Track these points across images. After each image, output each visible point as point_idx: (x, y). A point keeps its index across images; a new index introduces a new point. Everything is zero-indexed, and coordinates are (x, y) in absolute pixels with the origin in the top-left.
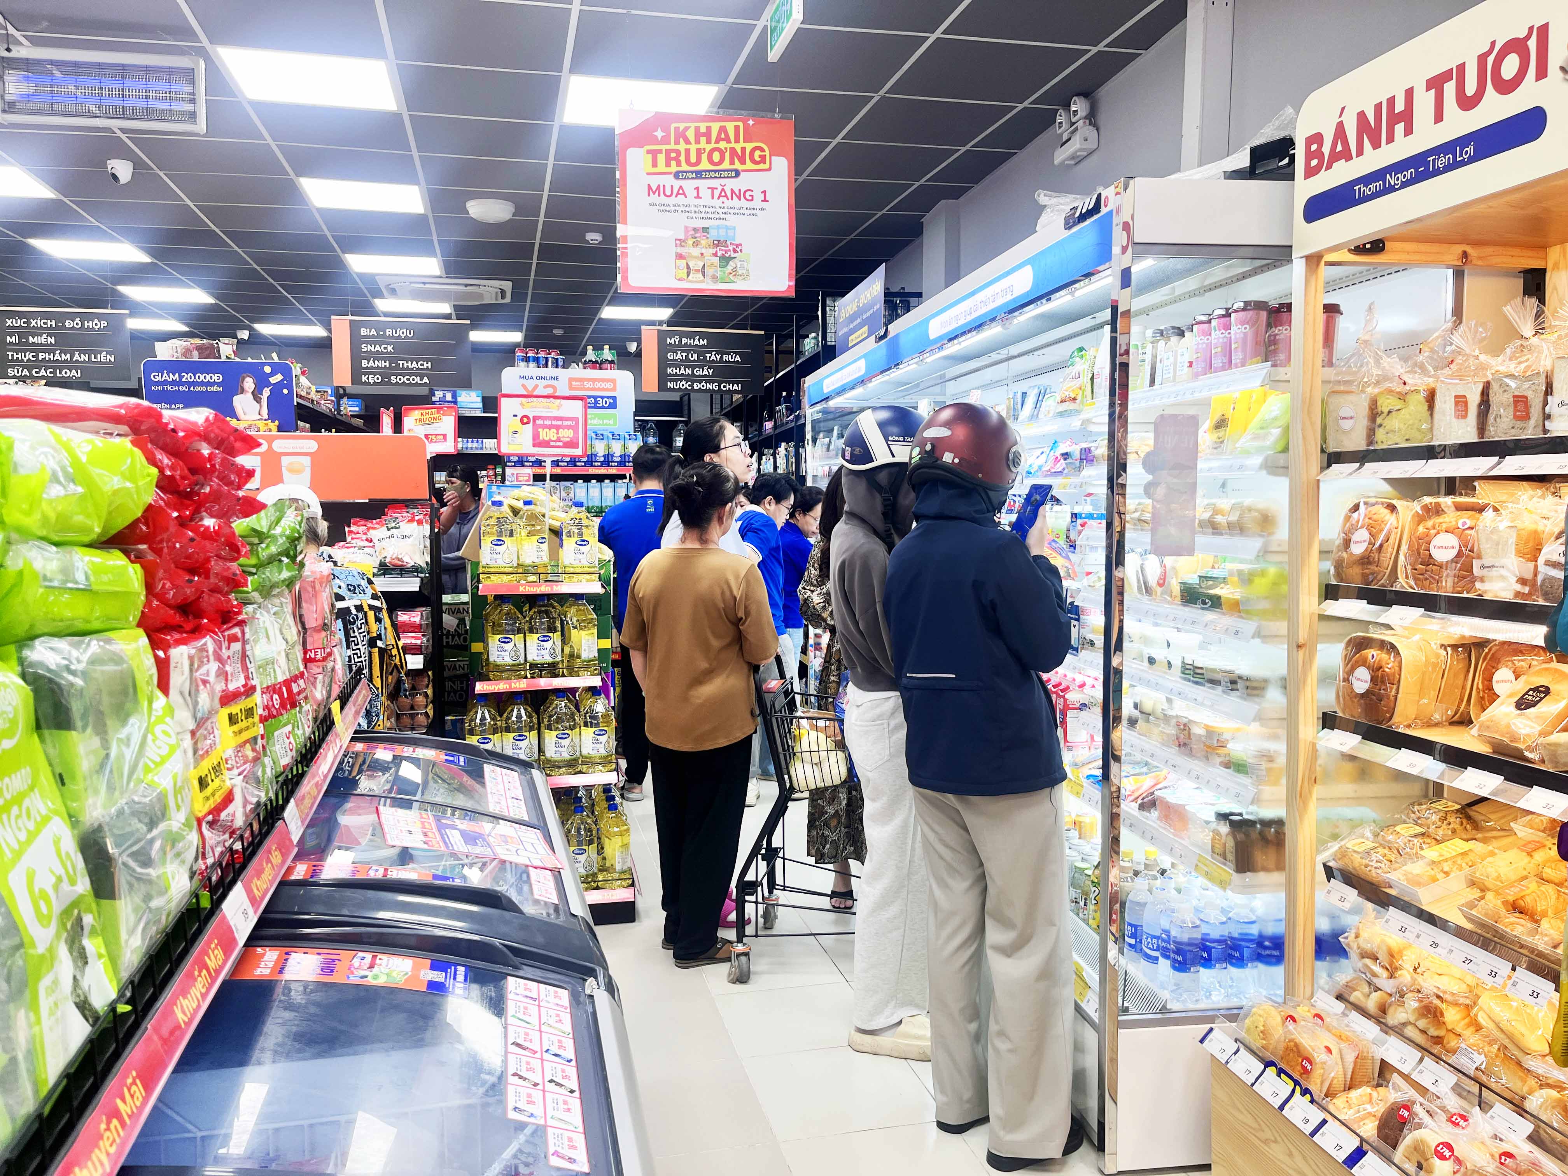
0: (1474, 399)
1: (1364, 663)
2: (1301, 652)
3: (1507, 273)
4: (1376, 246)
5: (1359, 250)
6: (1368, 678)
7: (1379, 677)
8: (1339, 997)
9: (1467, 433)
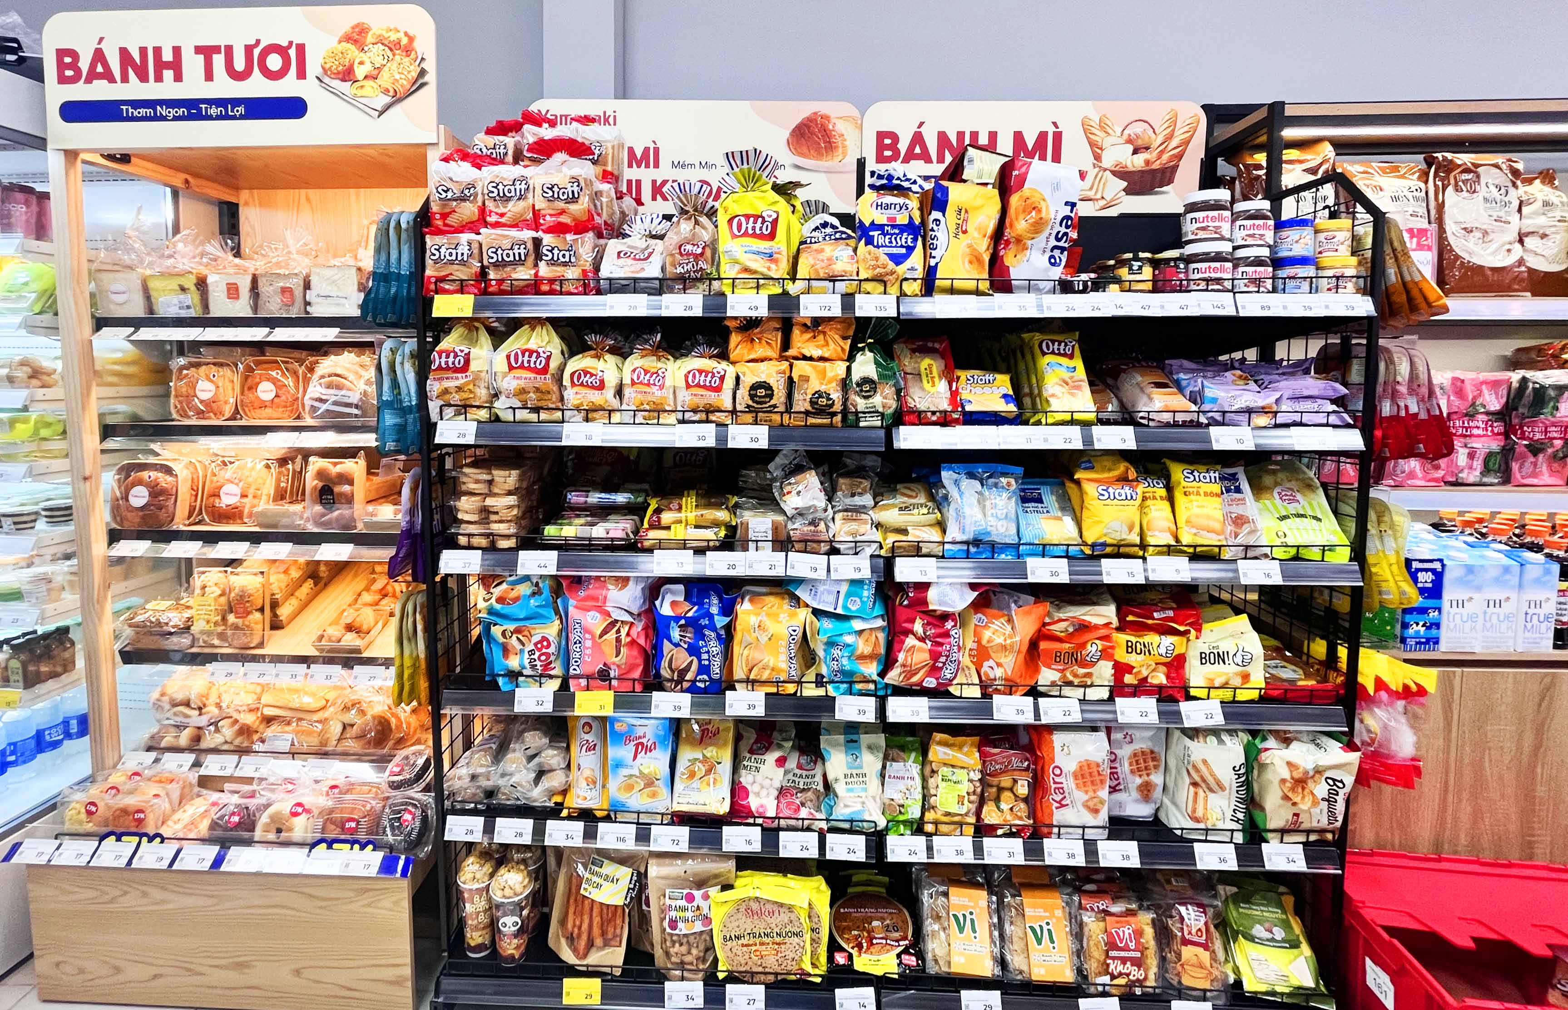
0: (245, 285)
1: (140, 482)
2: (88, 483)
3: (208, 200)
4: (125, 158)
5: (111, 157)
6: (147, 494)
7: (156, 492)
8: (149, 749)
9: (242, 308)
